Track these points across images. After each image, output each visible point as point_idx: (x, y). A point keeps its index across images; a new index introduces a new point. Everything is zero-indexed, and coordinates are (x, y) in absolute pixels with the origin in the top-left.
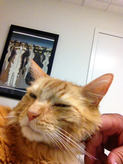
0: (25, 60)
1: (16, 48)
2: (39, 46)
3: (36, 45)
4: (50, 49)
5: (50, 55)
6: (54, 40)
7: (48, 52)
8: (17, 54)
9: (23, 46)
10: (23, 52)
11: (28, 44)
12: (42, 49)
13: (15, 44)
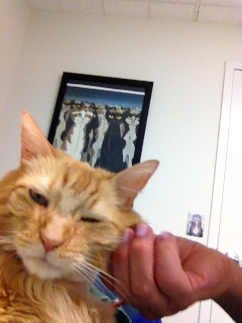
0: (91, 136)
1: (74, 113)
2: (117, 107)
3: (110, 106)
4: (137, 110)
5: (137, 122)
6: (143, 94)
7: (134, 117)
8: (76, 125)
9: (87, 109)
10: (87, 120)
11: (94, 106)
12: (121, 112)
13: (72, 108)
